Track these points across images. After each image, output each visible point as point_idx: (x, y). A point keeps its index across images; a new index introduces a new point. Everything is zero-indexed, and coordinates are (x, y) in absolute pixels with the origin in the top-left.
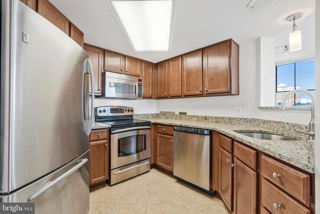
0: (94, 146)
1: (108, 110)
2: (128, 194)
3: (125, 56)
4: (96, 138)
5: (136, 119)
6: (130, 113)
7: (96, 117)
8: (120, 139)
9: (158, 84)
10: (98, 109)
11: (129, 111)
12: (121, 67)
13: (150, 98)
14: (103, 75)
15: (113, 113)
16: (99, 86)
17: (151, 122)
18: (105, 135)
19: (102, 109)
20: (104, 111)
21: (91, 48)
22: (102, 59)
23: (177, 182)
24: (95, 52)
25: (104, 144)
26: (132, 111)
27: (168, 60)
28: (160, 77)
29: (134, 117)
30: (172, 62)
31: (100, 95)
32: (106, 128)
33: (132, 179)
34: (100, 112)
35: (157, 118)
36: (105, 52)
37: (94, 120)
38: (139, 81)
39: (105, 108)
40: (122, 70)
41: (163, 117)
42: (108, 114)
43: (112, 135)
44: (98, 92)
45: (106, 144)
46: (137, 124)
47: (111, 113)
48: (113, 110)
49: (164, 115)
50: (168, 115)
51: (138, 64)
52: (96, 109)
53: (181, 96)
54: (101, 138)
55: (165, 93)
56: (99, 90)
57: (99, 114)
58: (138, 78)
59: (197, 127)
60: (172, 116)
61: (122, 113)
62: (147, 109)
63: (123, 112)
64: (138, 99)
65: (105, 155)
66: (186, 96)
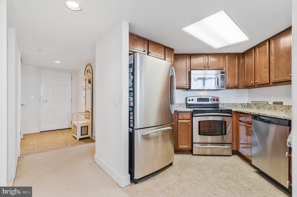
0: (181, 123)
1: (195, 99)
2: (203, 163)
3: (208, 55)
4: (182, 118)
5: (221, 107)
6: (215, 102)
7: (186, 104)
8: (200, 121)
9: (245, 74)
10: (188, 99)
11: (214, 100)
12: (205, 64)
13: (237, 87)
14: (190, 73)
15: (199, 101)
16: (187, 82)
17: (233, 111)
18: (189, 116)
19: (191, 99)
20: (192, 100)
21: (181, 56)
22: (189, 61)
23: (256, 172)
24: (184, 58)
25: (188, 123)
26: (217, 100)
27: (254, 48)
28: (247, 66)
29: (220, 106)
30: (258, 48)
31: (188, 88)
32: (189, 112)
33: (212, 156)
34: (189, 100)
35: (248, 108)
36: (191, 56)
37: (186, 107)
38: (221, 74)
39: (193, 98)
40: (205, 66)
41: (255, 107)
42: (195, 102)
43: (193, 117)
44: (186, 86)
45: (189, 124)
46: (221, 111)
47: (198, 101)
48: (199, 100)
49: (255, 104)
50: (260, 105)
51: (221, 58)
52: (186, 98)
53: (269, 83)
54: (185, 118)
55: (252, 82)
56: (186, 84)
57: (188, 102)
58: (220, 71)
59: (275, 117)
60: (265, 106)
61: (207, 101)
62: (235, 98)
63: (209, 101)
64: (221, 90)
65: (189, 131)
66: (276, 83)
